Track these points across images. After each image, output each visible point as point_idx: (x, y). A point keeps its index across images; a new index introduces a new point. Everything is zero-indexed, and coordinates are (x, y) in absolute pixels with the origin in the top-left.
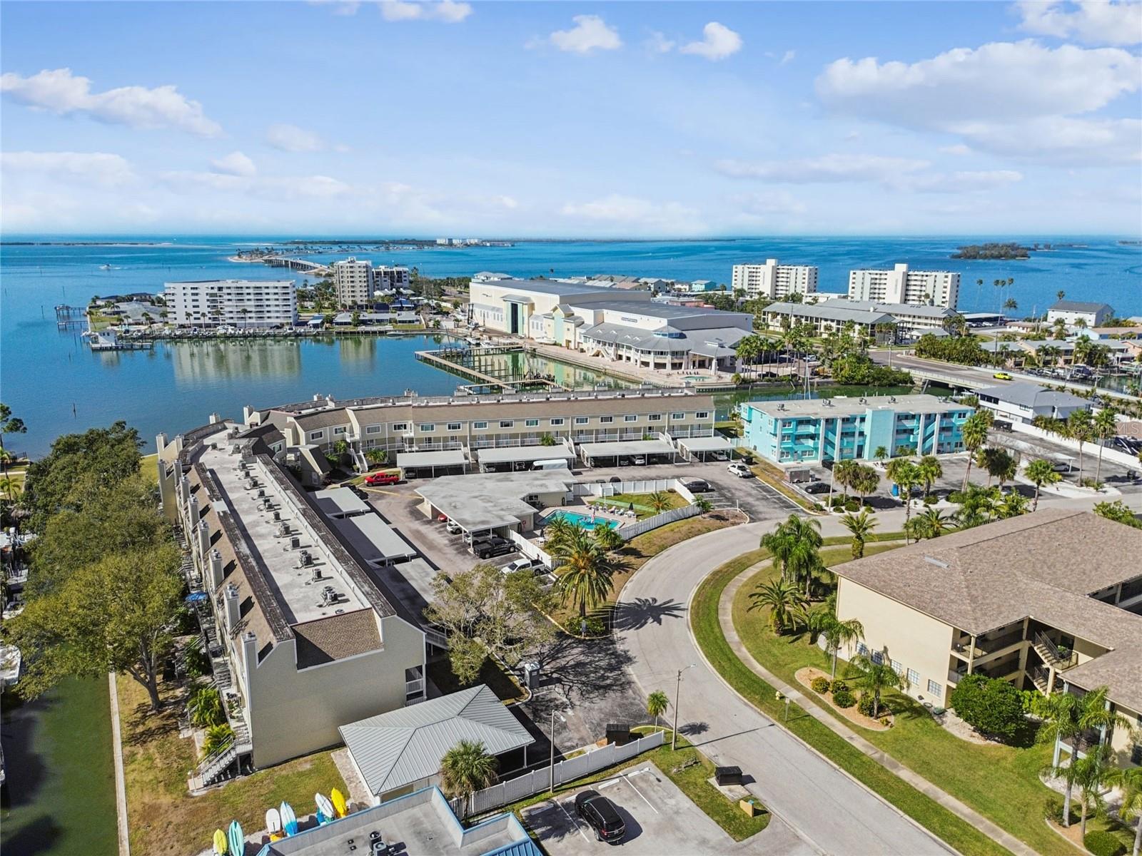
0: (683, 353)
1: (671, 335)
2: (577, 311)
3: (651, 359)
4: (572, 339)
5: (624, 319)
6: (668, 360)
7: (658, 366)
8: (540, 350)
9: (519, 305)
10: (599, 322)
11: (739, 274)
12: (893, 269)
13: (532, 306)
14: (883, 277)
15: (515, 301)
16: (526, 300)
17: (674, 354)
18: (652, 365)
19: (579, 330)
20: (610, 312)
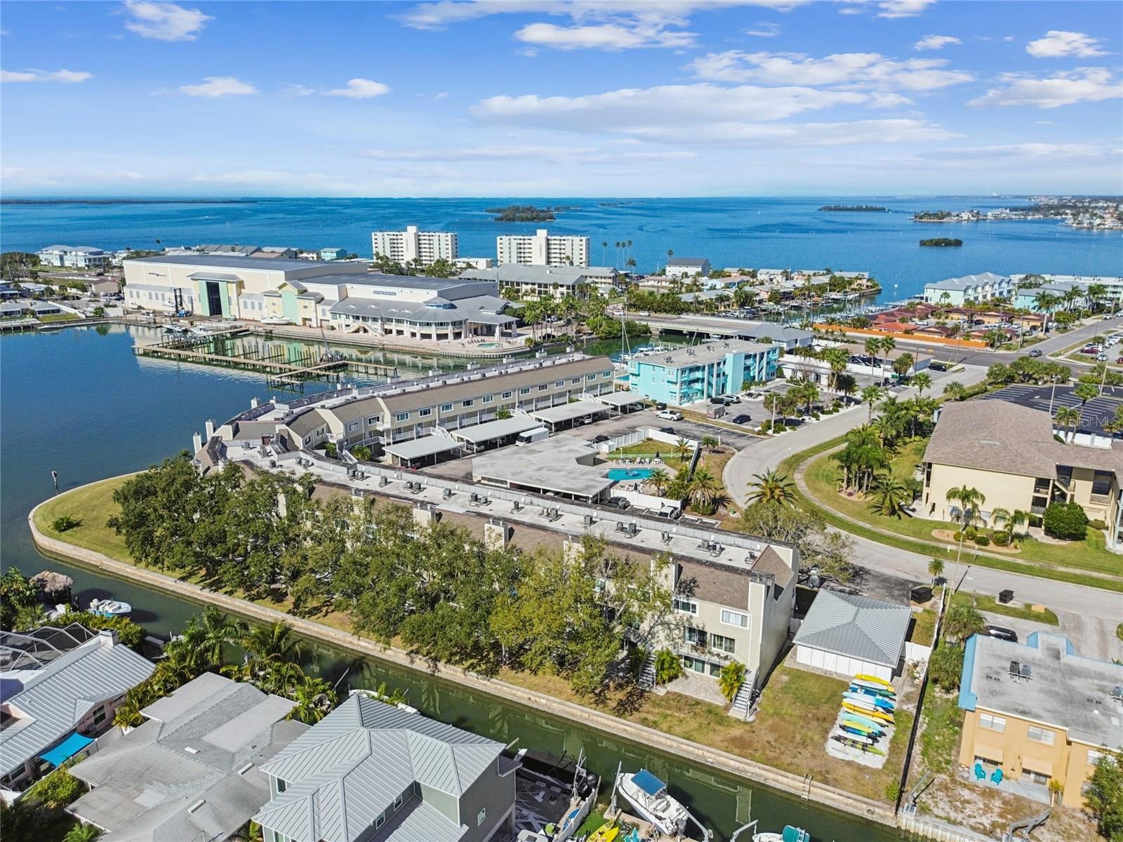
0: (461, 323)
1: (445, 306)
2: (311, 287)
3: (433, 331)
4: (312, 316)
5: (375, 292)
6: (449, 330)
7: (440, 337)
8: (277, 330)
9: (220, 284)
10: (344, 297)
11: (380, 241)
12: (535, 234)
13: (240, 285)
14: (526, 242)
15: (212, 279)
16: (229, 279)
17: (454, 324)
18: (434, 337)
19: (320, 307)
20: (354, 286)
